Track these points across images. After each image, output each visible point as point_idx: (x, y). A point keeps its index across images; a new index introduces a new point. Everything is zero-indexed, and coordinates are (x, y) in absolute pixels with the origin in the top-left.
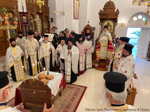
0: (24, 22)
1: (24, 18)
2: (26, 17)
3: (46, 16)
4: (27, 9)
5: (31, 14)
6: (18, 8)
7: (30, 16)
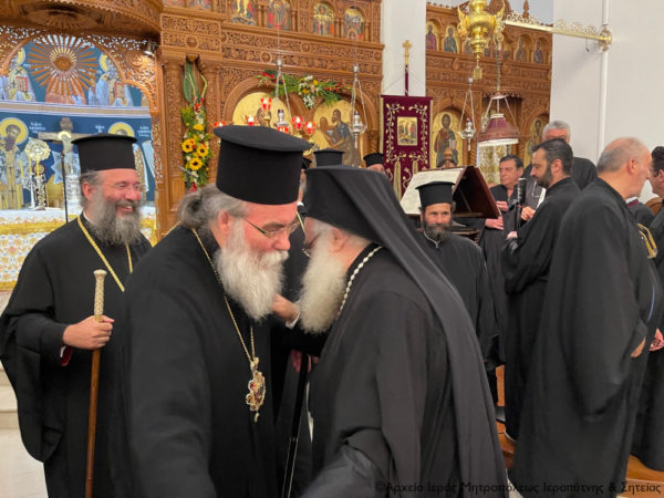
0: (400, 143)
2: (415, 119)
4: (427, 84)
5: (454, 108)
6: (380, 79)
7: (448, 117)
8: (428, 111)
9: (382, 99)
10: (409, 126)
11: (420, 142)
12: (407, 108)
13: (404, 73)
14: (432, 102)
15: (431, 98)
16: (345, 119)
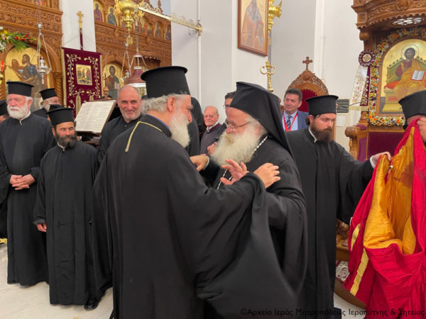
0: (79, 83)
2: (89, 67)
4: (97, 44)
5: (117, 62)
6: (61, 35)
7: (114, 68)
8: (98, 62)
10: (85, 72)
11: (94, 83)
12: (83, 59)
13: (79, 34)
14: (101, 56)
15: (100, 54)
16: (34, 61)
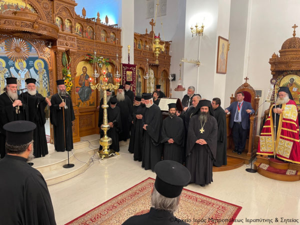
0: (127, 80)
1: (129, 73)
2: (131, 72)
3: (164, 70)
4: (134, 60)
5: (141, 68)
6: (121, 58)
7: (139, 71)
8: (135, 69)
9: (122, 65)
11: (133, 80)
12: (129, 68)
15: (136, 65)
